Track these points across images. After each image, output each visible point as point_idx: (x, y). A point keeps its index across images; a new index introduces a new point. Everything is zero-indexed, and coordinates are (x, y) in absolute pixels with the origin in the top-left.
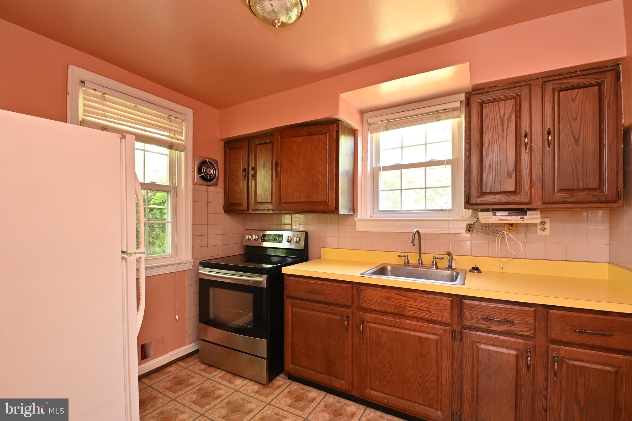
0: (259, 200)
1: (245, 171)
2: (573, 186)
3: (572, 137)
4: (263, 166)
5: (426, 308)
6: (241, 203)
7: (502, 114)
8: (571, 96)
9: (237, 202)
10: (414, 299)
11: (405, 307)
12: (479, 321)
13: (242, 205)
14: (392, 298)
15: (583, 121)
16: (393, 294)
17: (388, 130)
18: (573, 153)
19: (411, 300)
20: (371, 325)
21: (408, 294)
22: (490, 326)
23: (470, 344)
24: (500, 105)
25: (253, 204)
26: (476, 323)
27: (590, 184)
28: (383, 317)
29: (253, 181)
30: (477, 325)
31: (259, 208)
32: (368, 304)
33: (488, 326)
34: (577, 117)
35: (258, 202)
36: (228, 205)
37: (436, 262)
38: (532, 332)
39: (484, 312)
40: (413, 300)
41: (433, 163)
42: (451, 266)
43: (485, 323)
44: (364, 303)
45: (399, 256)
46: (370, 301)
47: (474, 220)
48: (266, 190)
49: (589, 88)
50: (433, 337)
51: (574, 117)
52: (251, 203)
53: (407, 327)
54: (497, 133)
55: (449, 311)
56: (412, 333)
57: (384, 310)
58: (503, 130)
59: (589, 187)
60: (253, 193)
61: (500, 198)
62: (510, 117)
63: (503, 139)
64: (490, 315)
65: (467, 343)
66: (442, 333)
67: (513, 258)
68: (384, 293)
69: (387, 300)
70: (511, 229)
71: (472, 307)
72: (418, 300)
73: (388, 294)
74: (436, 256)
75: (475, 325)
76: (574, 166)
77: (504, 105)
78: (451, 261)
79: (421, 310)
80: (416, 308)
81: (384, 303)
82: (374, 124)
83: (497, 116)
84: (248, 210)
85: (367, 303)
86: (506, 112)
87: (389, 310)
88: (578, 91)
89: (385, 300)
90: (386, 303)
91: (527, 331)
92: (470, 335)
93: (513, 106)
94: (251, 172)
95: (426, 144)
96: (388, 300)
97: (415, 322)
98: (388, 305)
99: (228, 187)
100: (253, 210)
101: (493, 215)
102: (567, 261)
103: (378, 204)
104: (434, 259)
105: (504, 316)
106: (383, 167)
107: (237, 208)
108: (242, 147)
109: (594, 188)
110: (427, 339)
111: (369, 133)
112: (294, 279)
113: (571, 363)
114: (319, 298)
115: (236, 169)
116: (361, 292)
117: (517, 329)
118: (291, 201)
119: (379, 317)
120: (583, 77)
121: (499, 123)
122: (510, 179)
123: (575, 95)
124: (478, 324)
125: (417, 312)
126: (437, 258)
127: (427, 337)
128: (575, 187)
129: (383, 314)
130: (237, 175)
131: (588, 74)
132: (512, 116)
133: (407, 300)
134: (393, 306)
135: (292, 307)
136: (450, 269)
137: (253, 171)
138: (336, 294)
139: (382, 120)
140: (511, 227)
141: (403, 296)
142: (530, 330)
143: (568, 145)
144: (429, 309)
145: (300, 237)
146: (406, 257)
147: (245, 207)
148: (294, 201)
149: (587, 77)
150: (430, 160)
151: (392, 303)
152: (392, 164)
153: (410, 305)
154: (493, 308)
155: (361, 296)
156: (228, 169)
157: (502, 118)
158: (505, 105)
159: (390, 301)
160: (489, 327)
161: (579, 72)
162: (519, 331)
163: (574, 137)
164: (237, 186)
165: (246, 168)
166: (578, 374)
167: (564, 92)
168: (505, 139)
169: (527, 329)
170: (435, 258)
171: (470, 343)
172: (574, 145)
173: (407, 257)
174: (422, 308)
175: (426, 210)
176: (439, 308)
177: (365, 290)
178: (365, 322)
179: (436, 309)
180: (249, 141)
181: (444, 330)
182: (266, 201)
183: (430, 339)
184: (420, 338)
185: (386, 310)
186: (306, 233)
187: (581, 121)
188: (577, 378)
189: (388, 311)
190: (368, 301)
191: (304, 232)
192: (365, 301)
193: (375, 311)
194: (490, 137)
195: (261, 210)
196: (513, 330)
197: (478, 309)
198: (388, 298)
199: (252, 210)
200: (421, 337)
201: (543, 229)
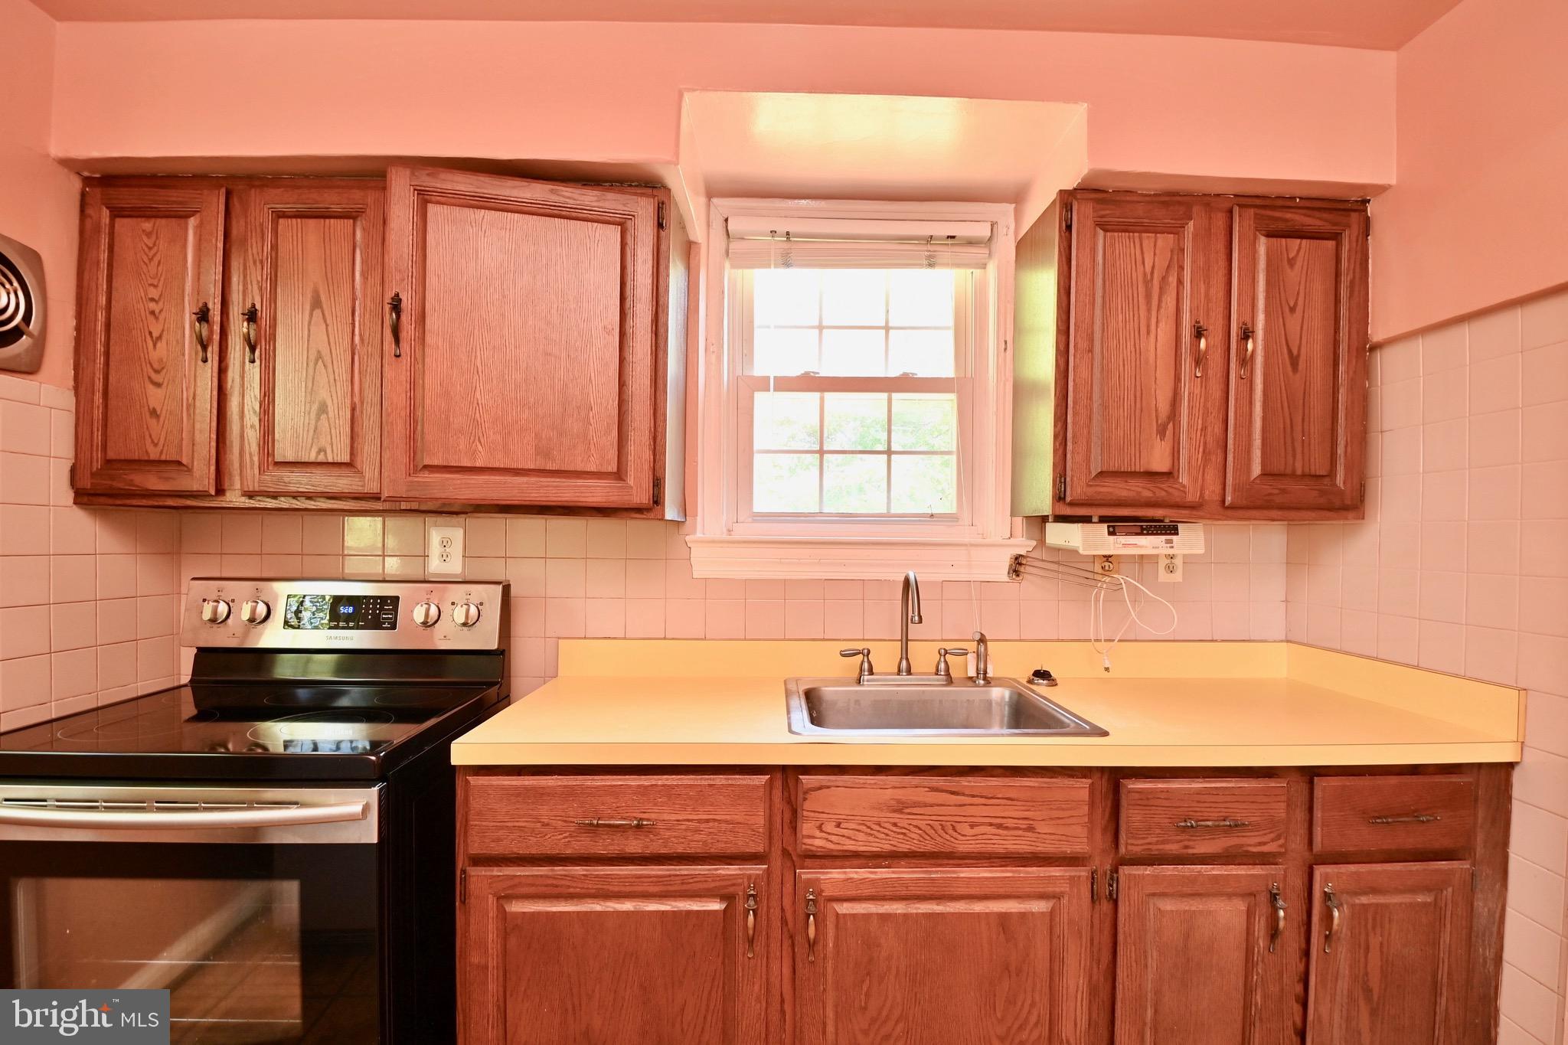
0: (285, 450)
1: (207, 321)
2: (1285, 468)
3: (1285, 351)
4: (308, 307)
5: (1020, 822)
6: (179, 463)
7: (1148, 269)
8: (1288, 255)
9: (153, 457)
10: (986, 798)
11: (958, 827)
12: (1164, 834)
13: (189, 470)
14: (916, 805)
15: (1306, 316)
16: (915, 790)
17: (787, 264)
18: (1286, 390)
19: (976, 803)
20: (844, 908)
21: (966, 782)
22: (1191, 843)
23: (1140, 903)
24: (1145, 243)
25: (252, 468)
26: (1157, 843)
27: (1315, 465)
28: (883, 873)
29: (254, 372)
30: (1161, 847)
31: (281, 488)
32: (833, 838)
33: (1186, 843)
34: (1296, 304)
35: (278, 459)
36: (97, 465)
37: (946, 662)
38: (1282, 841)
39: (1176, 807)
40: (983, 801)
41: (906, 384)
42: (985, 673)
43: (1179, 838)
44: (818, 833)
45: (844, 655)
46: (838, 825)
47: (1026, 546)
48: (323, 409)
49: (1320, 241)
50: (1039, 907)
51: (1292, 304)
52: (236, 465)
53: (963, 891)
54: (1136, 316)
55: (1087, 820)
56: (978, 907)
57: (887, 847)
58: (1149, 310)
59: (1313, 473)
60: (252, 419)
61: (1140, 490)
62: (1164, 279)
63: (1148, 333)
64: (1191, 813)
65: (1132, 902)
66: (1068, 889)
67: (1120, 641)
68: (889, 789)
69: (900, 811)
70: (1107, 568)
71: (1148, 799)
72: (998, 798)
73: (900, 794)
74: (949, 646)
75: (1155, 847)
76: (1288, 422)
77: (1152, 245)
78: (982, 657)
79: (1007, 828)
80: (991, 824)
81: (886, 825)
82: (743, 239)
83: (1136, 270)
84: (220, 491)
85: (829, 834)
86: (1156, 264)
87: (904, 847)
88: (1301, 243)
89: (891, 815)
90: (895, 825)
91: (1273, 840)
92: (1141, 878)
93: (1172, 251)
94: (239, 328)
95: (887, 328)
96: (902, 813)
97: (985, 871)
98: (904, 831)
99: (99, 385)
100: (250, 495)
101: (1111, 533)
102: (1212, 641)
103: (751, 493)
104: (941, 655)
105: (1223, 810)
106: (775, 377)
107: (152, 482)
108: (193, 213)
109: (1321, 474)
110: (1023, 916)
111: (727, 265)
112: (514, 783)
113: (1357, 901)
114: (634, 845)
115: (152, 306)
116: (805, 799)
117: (1251, 842)
118: (466, 463)
119: (873, 876)
120: (1309, 212)
121: (1142, 289)
122: (1161, 440)
123: (1295, 252)
124: (1163, 842)
125: (993, 837)
126: (950, 654)
127: (1023, 911)
128: (1289, 471)
129: (881, 860)
130: (155, 335)
131: (1319, 209)
132: (1171, 279)
133: (965, 805)
134: (920, 829)
135: (499, 898)
136: (982, 682)
137: (253, 326)
138: (707, 821)
139: (773, 232)
140: (1107, 564)
141: (953, 793)
142: (1278, 837)
143: (1279, 368)
144: (1031, 822)
145: (481, 604)
146: (864, 655)
147: (201, 477)
148: (478, 464)
149: (1317, 214)
150: (901, 373)
151: (915, 823)
152: (795, 371)
153: (972, 819)
154: (1199, 792)
155: (805, 813)
156: (103, 300)
157: (1149, 278)
158: (1155, 246)
159: (909, 814)
160: (1186, 847)
161: (1298, 200)
162: (1255, 845)
163: (1290, 351)
164: (158, 385)
165: (210, 306)
166: (1370, 926)
167: (1275, 239)
168: (1152, 336)
169: (1272, 836)
170: (946, 652)
171: (1140, 900)
172: (1289, 368)
173: (868, 655)
174: (1010, 823)
175: (888, 515)
176: (1061, 814)
177: (820, 788)
178: (821, 901)
179: (1051, 819)
180: (229, 195)
181: (1072, 878)
182: (321, 458)
183: (1033, 914)
184: (1004, 918)
185: (895, 849)
186: (504, 586)
187: (1303, 316)
188: (1367, 935)
189: (900, 850)
190: (829, 827)
191: (498, 583)
192: (820, 828)
193: (856, 855)
194: (1120, 324)
195: (295, 496)
196: (1242, 846)
197: (1164, 801)
198: (900, 807)
199: (243, 495)
200: (1006, 913)
201: (1171, 569)
